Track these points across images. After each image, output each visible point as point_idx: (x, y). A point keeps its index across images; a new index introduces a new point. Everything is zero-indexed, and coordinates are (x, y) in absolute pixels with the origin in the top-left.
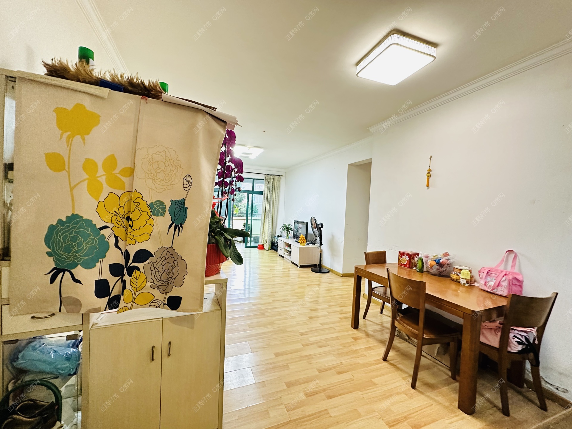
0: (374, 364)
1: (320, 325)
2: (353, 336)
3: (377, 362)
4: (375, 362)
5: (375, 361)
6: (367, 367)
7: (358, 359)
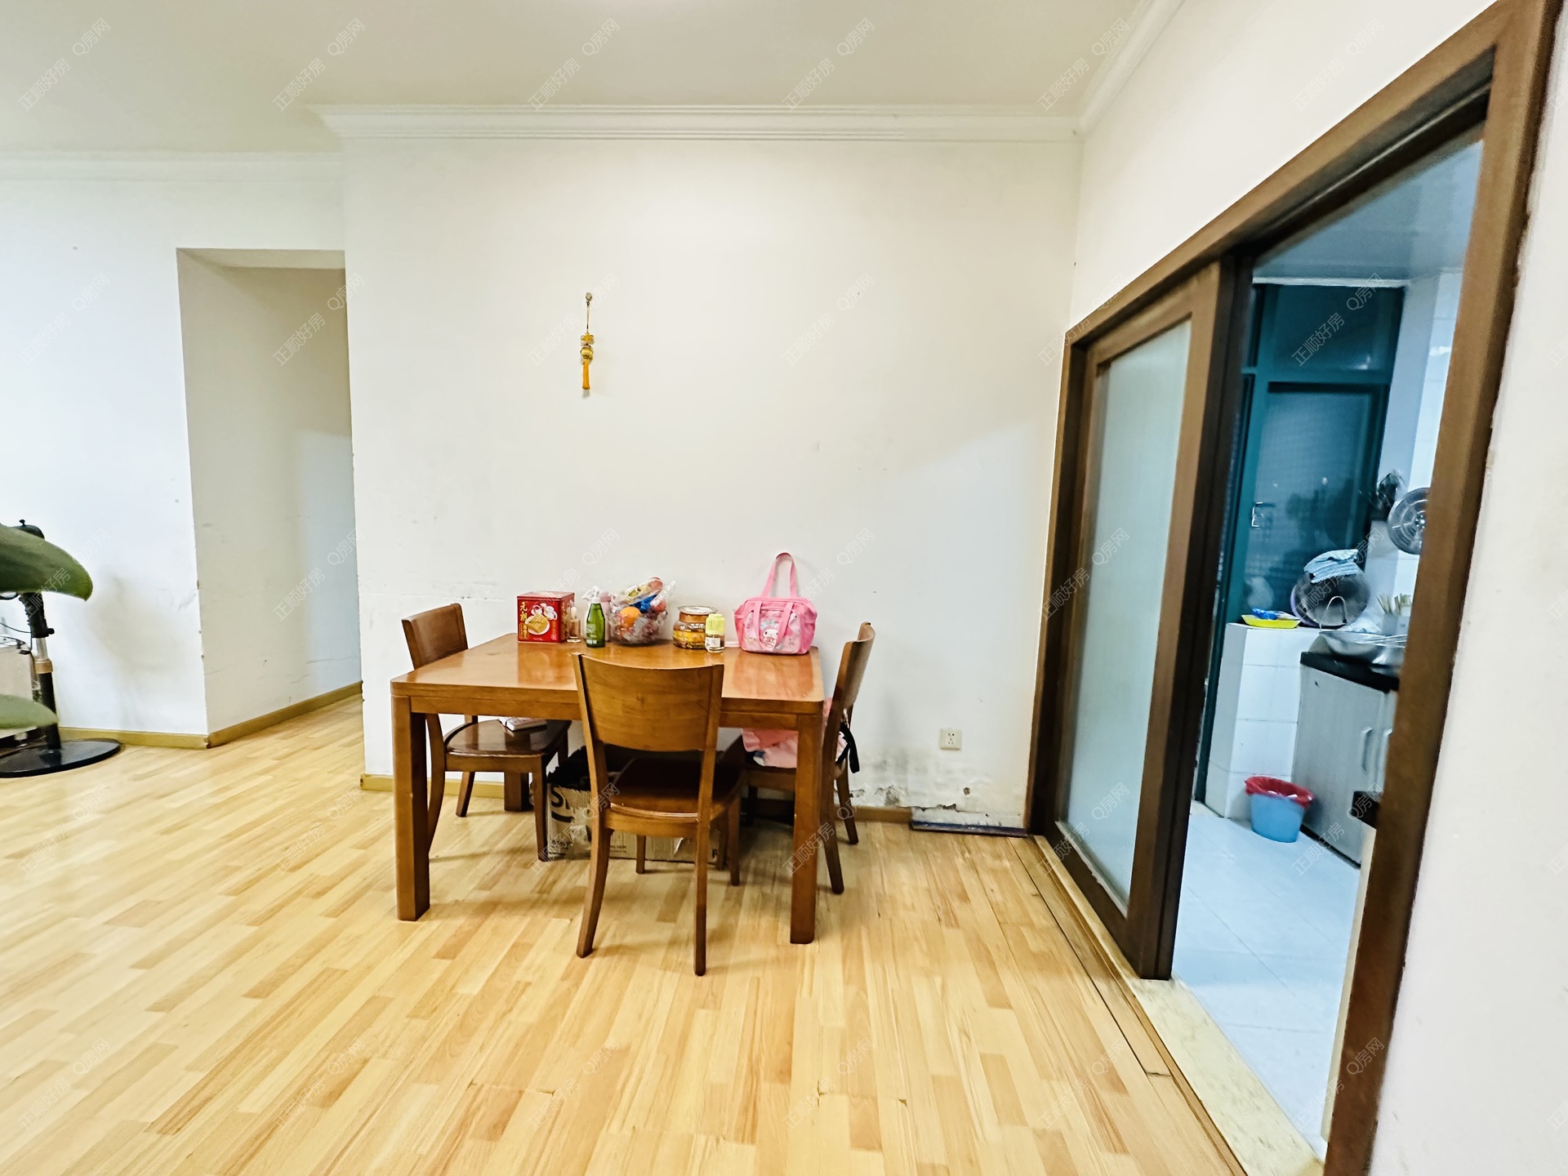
0: (569, 989)
1: (254, 1003)
2: (434, 949)
3: (573, 978)
4: (567, 984)
5: (564, 978)
6: (563, 1018)
7: (512, 1016)
